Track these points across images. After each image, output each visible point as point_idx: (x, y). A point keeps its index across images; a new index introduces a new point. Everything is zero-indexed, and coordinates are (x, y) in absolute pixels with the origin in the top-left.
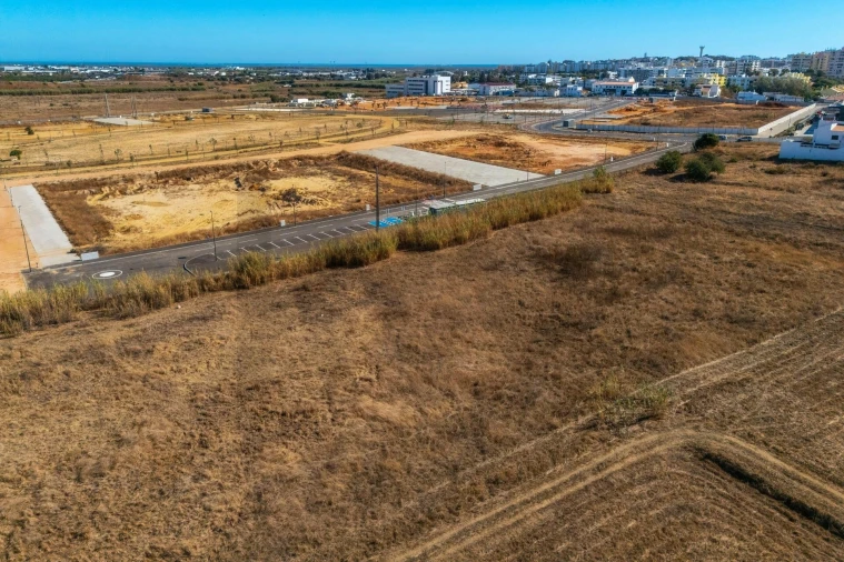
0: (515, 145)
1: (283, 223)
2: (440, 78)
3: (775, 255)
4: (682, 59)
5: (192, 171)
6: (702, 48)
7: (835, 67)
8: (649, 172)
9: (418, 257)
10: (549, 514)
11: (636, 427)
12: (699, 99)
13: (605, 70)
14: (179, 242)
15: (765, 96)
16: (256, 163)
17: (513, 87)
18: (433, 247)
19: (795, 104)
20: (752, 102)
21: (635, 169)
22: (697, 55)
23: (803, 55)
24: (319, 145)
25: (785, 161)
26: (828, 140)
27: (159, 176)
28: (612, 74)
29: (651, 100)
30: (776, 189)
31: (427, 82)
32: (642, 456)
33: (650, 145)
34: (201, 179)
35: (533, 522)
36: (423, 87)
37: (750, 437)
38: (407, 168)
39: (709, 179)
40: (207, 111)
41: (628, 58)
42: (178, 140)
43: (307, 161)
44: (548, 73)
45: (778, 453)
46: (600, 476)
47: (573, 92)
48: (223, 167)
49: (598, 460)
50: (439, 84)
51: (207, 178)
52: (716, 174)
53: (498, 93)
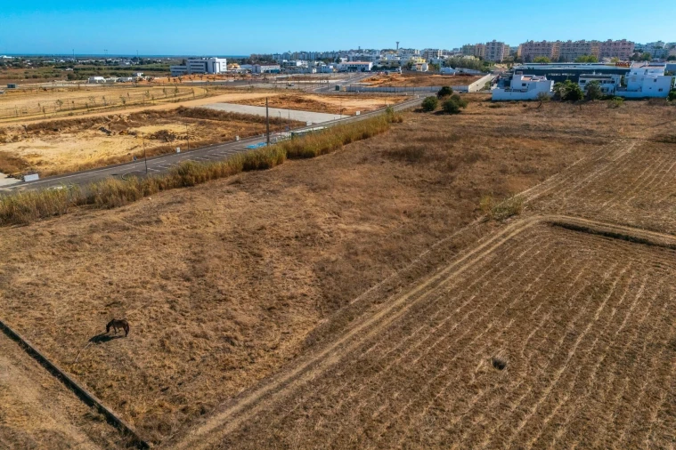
0: (310, 101)
1: (178, 150)
2: (217, 60)
3: (525, 144)
4: (386, 50)
5: (57, 123)
7: (490, 54)
8: (417, 111)
9: (305, 162)
10: (494, 255)
11: (509, 219)
12: (416, 73)
14: (100, 166)
15: (457, 70)
16: (111, 117)
17: (278, 67)
18: (310, 155)
19: (478, 75)
20: (452, 74)
21: (408, 110)
22: (395, 48)
23: (469, 46)
24: (154, 105)
25: (496, 101)
26: (521, 87)
27: (28, 129)
28: (343, 59)
29: (387, 73)
30: (502, 114)
31: (206, 64)
32: (522, 229)
33: (405, 97)
34: (67, 129)
35: (489, 259)
36: (204, 67)
37: (570, 214)
38: (244, 115)
39: (459, 112)
40: (12, 86)
41: (348, 49)
42: (11, 106)
43: (154, 114)
45: (587, 218)
46: (507, 239)
47: (327, 70)
48: (84, 120)
49: (501, 233)
50: (217, 64)
51: (72, 129)
52: (461, 109)
53: (267, 72)
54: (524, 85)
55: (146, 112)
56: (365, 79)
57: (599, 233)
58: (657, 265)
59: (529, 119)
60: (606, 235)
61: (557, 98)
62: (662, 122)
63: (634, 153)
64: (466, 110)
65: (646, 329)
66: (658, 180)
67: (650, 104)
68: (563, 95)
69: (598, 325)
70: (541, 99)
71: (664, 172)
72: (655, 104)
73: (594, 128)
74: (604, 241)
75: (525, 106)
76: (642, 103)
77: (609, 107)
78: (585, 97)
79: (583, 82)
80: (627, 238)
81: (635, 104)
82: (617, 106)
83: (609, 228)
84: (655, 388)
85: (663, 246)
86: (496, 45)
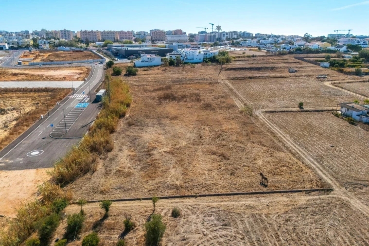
39: (135, 75)
52: (137, 73)
54: (148, 59)
59: (172, 75)
75: (159, 69)
78: (176, 63)
79: (171, 56)
86: (67, 32)
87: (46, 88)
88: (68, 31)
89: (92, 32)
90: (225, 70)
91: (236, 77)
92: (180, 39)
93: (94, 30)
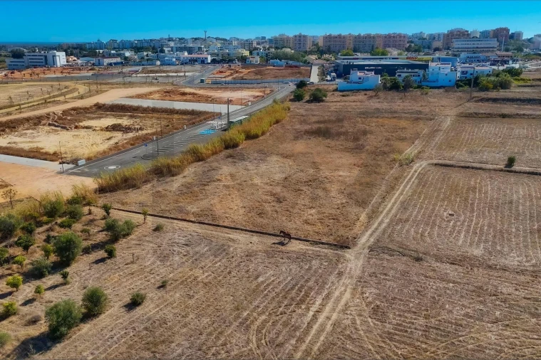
2: (58, 53)
3: (386, 122)
6: (206, 32)
7: (298, 45)
8: (292, 101)
10: (417, 180)
11: (411, 164)
12: (253, 65)
13: (162, 46)
15: (284, 62)
17: (119, 59)
19: (303, 66)
20: (282, 66)
26: (358, 80)
31: (46, 57)
32: (421, 168)
35: (416, 182)
36: (43, 61)
44: (127, 49)
45: (449, 160)
46: (417, 173)
49: (413, 171)
50: (57, 57)
51: (26, 126)
52: (324, 98)
53: (111, 64)
54: (360, 78)
55: (74, 109)
56: (215, 72)
57: (459, 167)
58: (491, 177)
59: (374, 104)
60: (462, 167)
61: (385, 88)
62: (459, 104)
63: (452, 124)
64: (328, 98)
65: (497, 199)
66: (472, 139)
67: (446, 91)
68: (388, 85)
69: (480, 199)
70: (376, 89)
71: (473, 135)
72: (450, 91)
73: (420, 109)
74: (463, 170)
75: (366, 95)
76: (441, 90)
77: (422, 94)
78: (403, 87)
79: (400, 76)
80: (473, 168)
81: (436, 91)
82: (426, 94)
83: (463, 164)
84: (510, 214)
85: (490, 170)
86: (302, 37)
87: (193, 111)
88: (305, 36)
89: (340, 36)
90: (476, 101)
91: (476, 113)
92: (479, 46)
93: (343, 34)
